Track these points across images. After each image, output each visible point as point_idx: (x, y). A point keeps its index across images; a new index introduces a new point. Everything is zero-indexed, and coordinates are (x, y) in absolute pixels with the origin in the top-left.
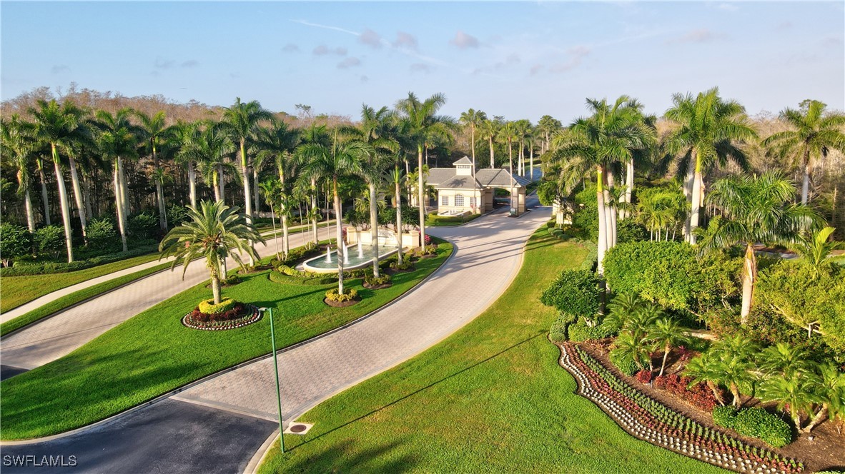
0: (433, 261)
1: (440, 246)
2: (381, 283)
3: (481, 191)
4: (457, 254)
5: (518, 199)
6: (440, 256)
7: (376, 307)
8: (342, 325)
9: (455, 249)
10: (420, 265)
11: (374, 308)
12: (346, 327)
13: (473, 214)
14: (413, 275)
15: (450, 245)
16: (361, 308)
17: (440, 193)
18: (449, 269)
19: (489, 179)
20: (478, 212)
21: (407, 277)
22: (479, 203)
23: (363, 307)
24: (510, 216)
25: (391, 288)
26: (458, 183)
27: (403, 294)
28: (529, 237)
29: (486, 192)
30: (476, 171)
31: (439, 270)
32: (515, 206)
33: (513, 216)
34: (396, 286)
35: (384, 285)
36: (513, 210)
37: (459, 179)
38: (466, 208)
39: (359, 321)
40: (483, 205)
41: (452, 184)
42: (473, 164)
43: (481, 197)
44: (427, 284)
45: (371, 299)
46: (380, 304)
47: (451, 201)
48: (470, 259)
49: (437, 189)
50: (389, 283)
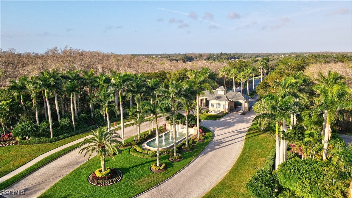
0: (202, 144)
1: (207, 134)
4: (214, 140)
5: (245, 105)
6: (206, 141)
7: (173, 173)
8: (156, 185)
9: (213, 136)
10: (196, 147)
12: (158, 186)
13: (225, 112)
14: (192, 153)
15: (211, 133)
16: (166, 174)
17: (210, 102)
18: (209, 150)
20: (227, 111)
21: (189, 154)
22: (227, 107)
23: (167, 173)
24: (241, 114)
25: (181, 162)
26: (218, 98)
27: (186, 166)
29: (230, 102)
30: (226, 93)
31: (204, 150)
32: (243, 109)
34: (184, 161)
35: (178, 160)
36: (242, 111)
37: (219, 96)
38: (221, 109)
39: (164, 182)
40: (229, 108)
41: (215, 98)
42: (225, 90)
44: (198, 159)
45: (171, 168)
46: (175, 172)
47: (215, 106)
48: (219, 143)
49: (209, 100)
50: (181, 158)
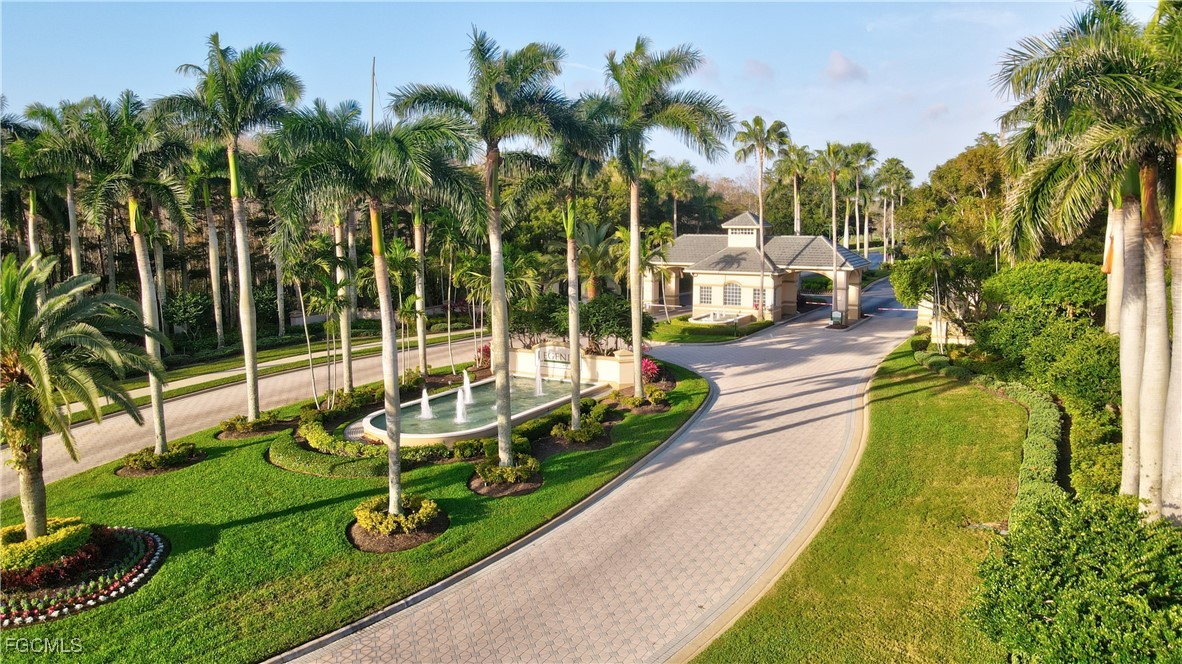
0: (656, 423)
1: (681, 386)
2: (511, 479)
3: (774, 277)
4: (721, 403)
5: (846, 296)
6: (675, 409)
7: (474, 554)
9: (712, 393)
10: (626, 432)
11: (466, 559)
12: (362, 627)
13: (759, 320)
14: (600, 457)
15: (703, 385)
16: (432, 557)
17: (696, 281)
18: (689, 445)
19: (790, 254)
20: (769, 317)
21: (584, 462)
22: (769, 300)
23: (440, 554)
24: (830, 327)
25: (533, 496)
26: (731, 261)
27: (561, 516)
28: (875, 370)
29: (783, 279)
30: (766, 240)
31: (667, 447)
32: (841, 305)
33: (837, 326)
34: (549, 490)
35: (521, 486)
36: (837, 315)
37: (733, 254)
38: (745, 309)
39: (408, 605)
40: (779, 304)
41: (718, 263)
42: (760, 226)
43: (775, 289)
45: (471, 528)
46: (487, 546)
47: (717, 295)
48: (743, 420)
49: (691, 272)
50: (535, 479)
